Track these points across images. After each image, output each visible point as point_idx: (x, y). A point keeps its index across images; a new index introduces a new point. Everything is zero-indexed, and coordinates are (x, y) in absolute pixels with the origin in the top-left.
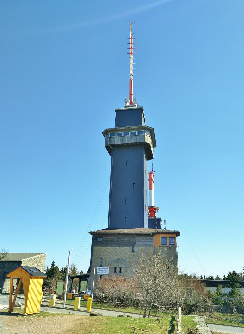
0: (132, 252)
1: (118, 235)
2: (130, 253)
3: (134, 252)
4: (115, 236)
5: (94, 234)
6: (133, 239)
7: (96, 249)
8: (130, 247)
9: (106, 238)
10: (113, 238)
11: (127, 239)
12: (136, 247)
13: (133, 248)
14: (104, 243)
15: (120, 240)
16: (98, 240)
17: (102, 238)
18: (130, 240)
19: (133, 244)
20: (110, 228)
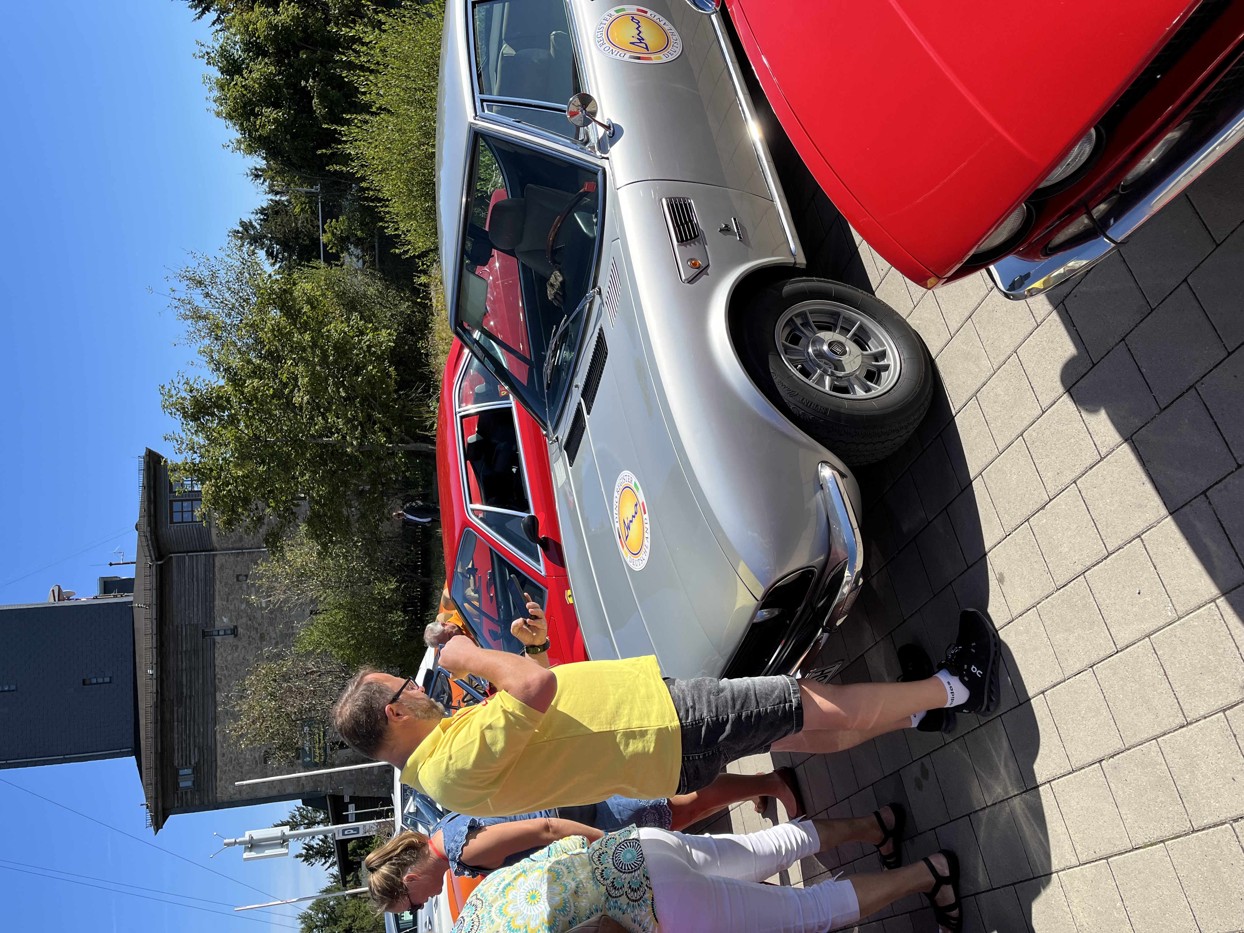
0: (236, 636)
1: (163, 700)
2: (239, 643)
3: (236, 627)
4: (168, 716)
5: (163, 809)
6: (180, 637)
7: (227, 789)
8: (217, 644)
9: (176, 755)
10: (176, 724)
11: (180, 663)
12: (216, 623)
13: (219, 635)
14: (199, 760)
15: (185, 691)
16: (187, 788)
17: (177, 770)
18: (184, 649)
19: (204, 634)
20: (133, 746)
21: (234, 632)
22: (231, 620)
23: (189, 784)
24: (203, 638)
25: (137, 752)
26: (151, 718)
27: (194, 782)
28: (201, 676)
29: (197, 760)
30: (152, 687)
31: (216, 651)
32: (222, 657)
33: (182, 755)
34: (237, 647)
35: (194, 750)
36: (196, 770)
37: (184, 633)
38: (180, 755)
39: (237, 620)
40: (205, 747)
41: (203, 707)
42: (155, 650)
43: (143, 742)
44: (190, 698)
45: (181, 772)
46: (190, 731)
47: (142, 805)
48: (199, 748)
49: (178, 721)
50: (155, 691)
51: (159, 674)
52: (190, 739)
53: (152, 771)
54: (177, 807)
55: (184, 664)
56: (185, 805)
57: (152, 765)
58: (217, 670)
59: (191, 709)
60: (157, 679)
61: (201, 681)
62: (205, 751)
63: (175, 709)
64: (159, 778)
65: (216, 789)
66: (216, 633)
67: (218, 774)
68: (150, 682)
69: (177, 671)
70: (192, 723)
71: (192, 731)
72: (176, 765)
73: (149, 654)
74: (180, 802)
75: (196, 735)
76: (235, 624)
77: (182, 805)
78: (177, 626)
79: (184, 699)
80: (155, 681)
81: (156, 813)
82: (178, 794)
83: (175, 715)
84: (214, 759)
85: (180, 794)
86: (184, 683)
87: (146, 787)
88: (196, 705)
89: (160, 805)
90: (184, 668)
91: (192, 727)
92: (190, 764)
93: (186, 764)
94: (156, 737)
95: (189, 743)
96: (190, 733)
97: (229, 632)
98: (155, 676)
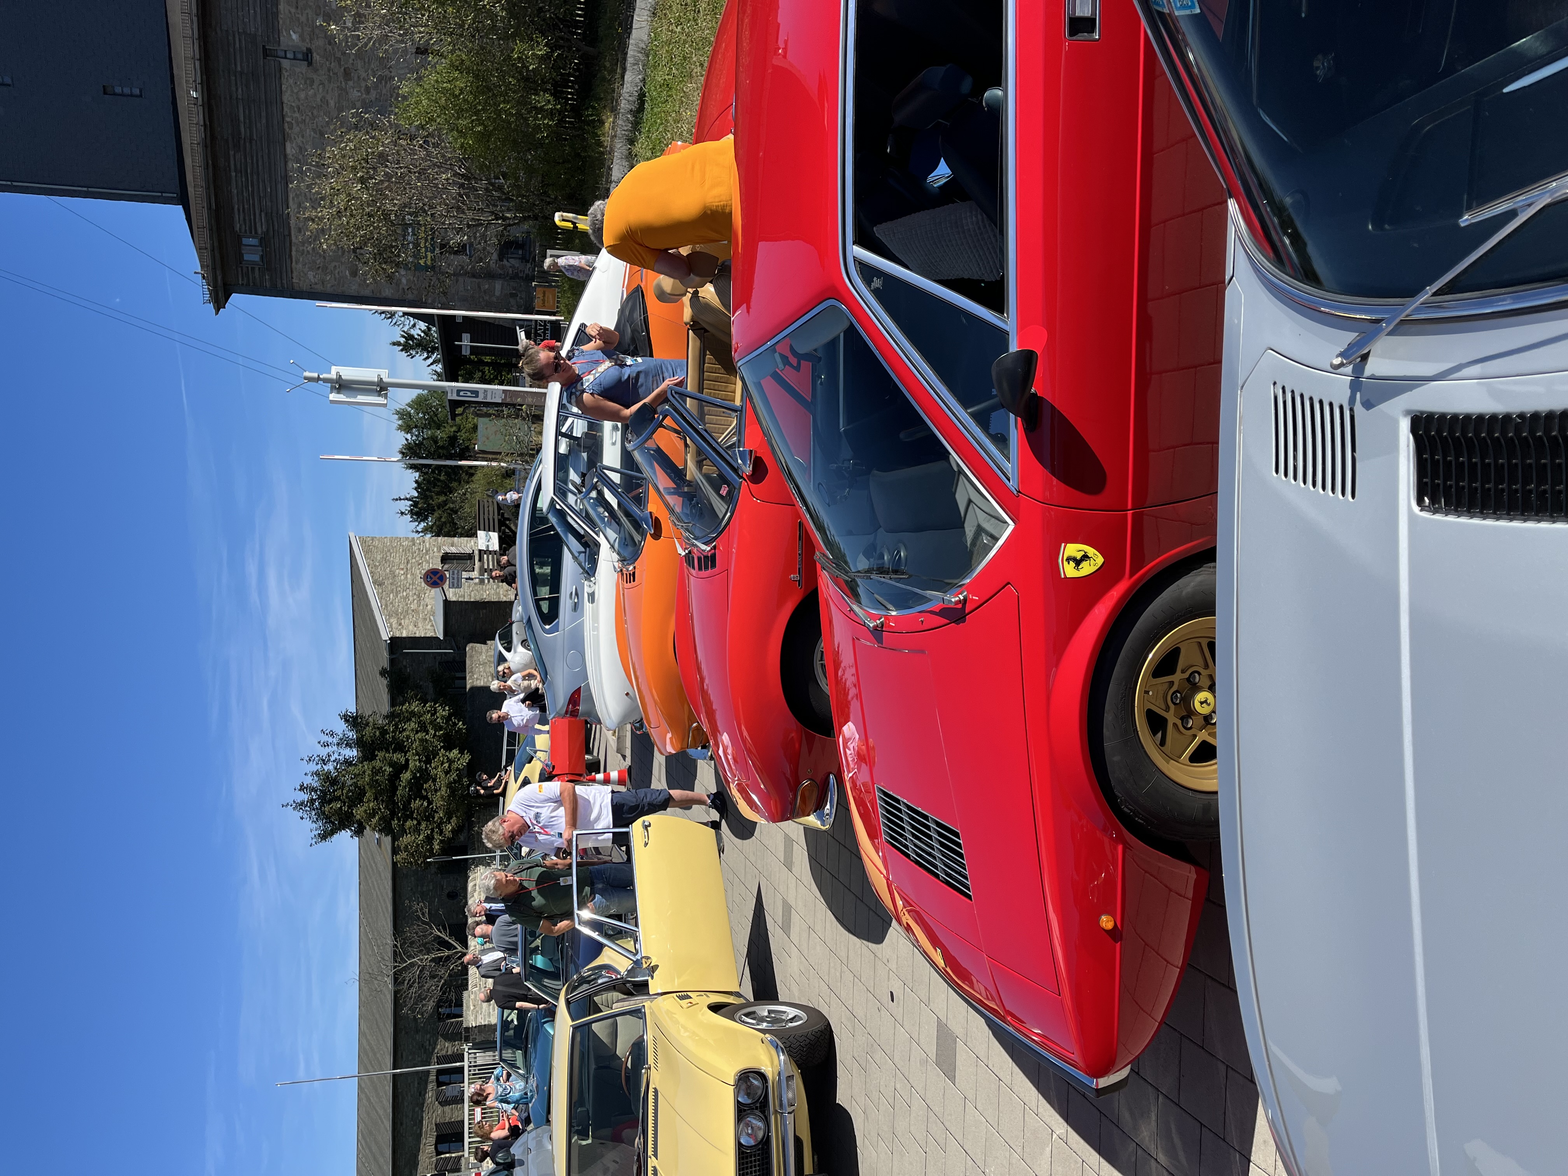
0: (310, 64)
1: (213, 138)
2: (315, 77)
3: (309, 51)
4: (221, 161)
5: (225, 284)
6: (232, 50)
7: (306, 274)
8: (284, 72)
9: (237, 216)
10: (233, 174)
11: (234, 89)
12: (281, 38)
13: (286, 58)
14: (268, 230)
15: (243, 130)
16: (254, 263)
17: (239, 238)
18: (239, 69)
19: (266, 53)
20: (178, 190)
21: (307, 57)
22: (302, 38)
23: (256, 258)
24: (264, 58)
25: (183, 200)
26: (199, 159)
27: (262, 256)
28: (264, 114)
29: (264, 229)
30: (198, 116)
31: (284, 81)
32: (292, 91)
33: (244, 219)
34: (312, 81)
35: (260, 215)
36: (264, 241)
37: (237, 45)
38: (242, 218)
39: (311, 40)
40: (274, 214)
41: (269, 157)
42: (197, 63)
43: (191, 190)
44: (251, 142)
45: (245, 241)
46: (252, 186)
47: (196, 273)
48: (266, 214)
49: (236, 171)
50: (202, 123)
51: (206, 100)
52: (253, 199)
53: (206, 232)
54: (243, 284)
55: (240, 90)
56: (251, 284)
57: (205, 223)
58: (285, 109)
59: (252, 157)
60: (203, 105)
61: (264, 121)
62: (275, 219)
63: (232, 153)
64: (216, 244)
65: (292, 272)
66: (282, 54)
67: (294, 253)
68: (195, 109)
69: (231, 98)
70: (255, 177)
71: (256, 187)
72: (238, 229)
73: (190, 67)
74: (245, 278)
75: (262, 195)
76: (309, 46)
77: (248, 284)
78: (227, 31)
79: (242, 142)
80: (201, 109)
81: (215, 287)
82: (242, 267)
83: (232, 163)
84: (286, 233)
85: (245, 270)
86: (242, 119)
87: (199, 250)
88: (260, 155)
89: (219, 278)
90: (240, 97)
91: (255, 183)
92: (256, 232)
93: (251, 233)
94: (208, 188)
95: (254, 205)
96: (253, 191)
97: (300, 56)
98: (200, 102)
